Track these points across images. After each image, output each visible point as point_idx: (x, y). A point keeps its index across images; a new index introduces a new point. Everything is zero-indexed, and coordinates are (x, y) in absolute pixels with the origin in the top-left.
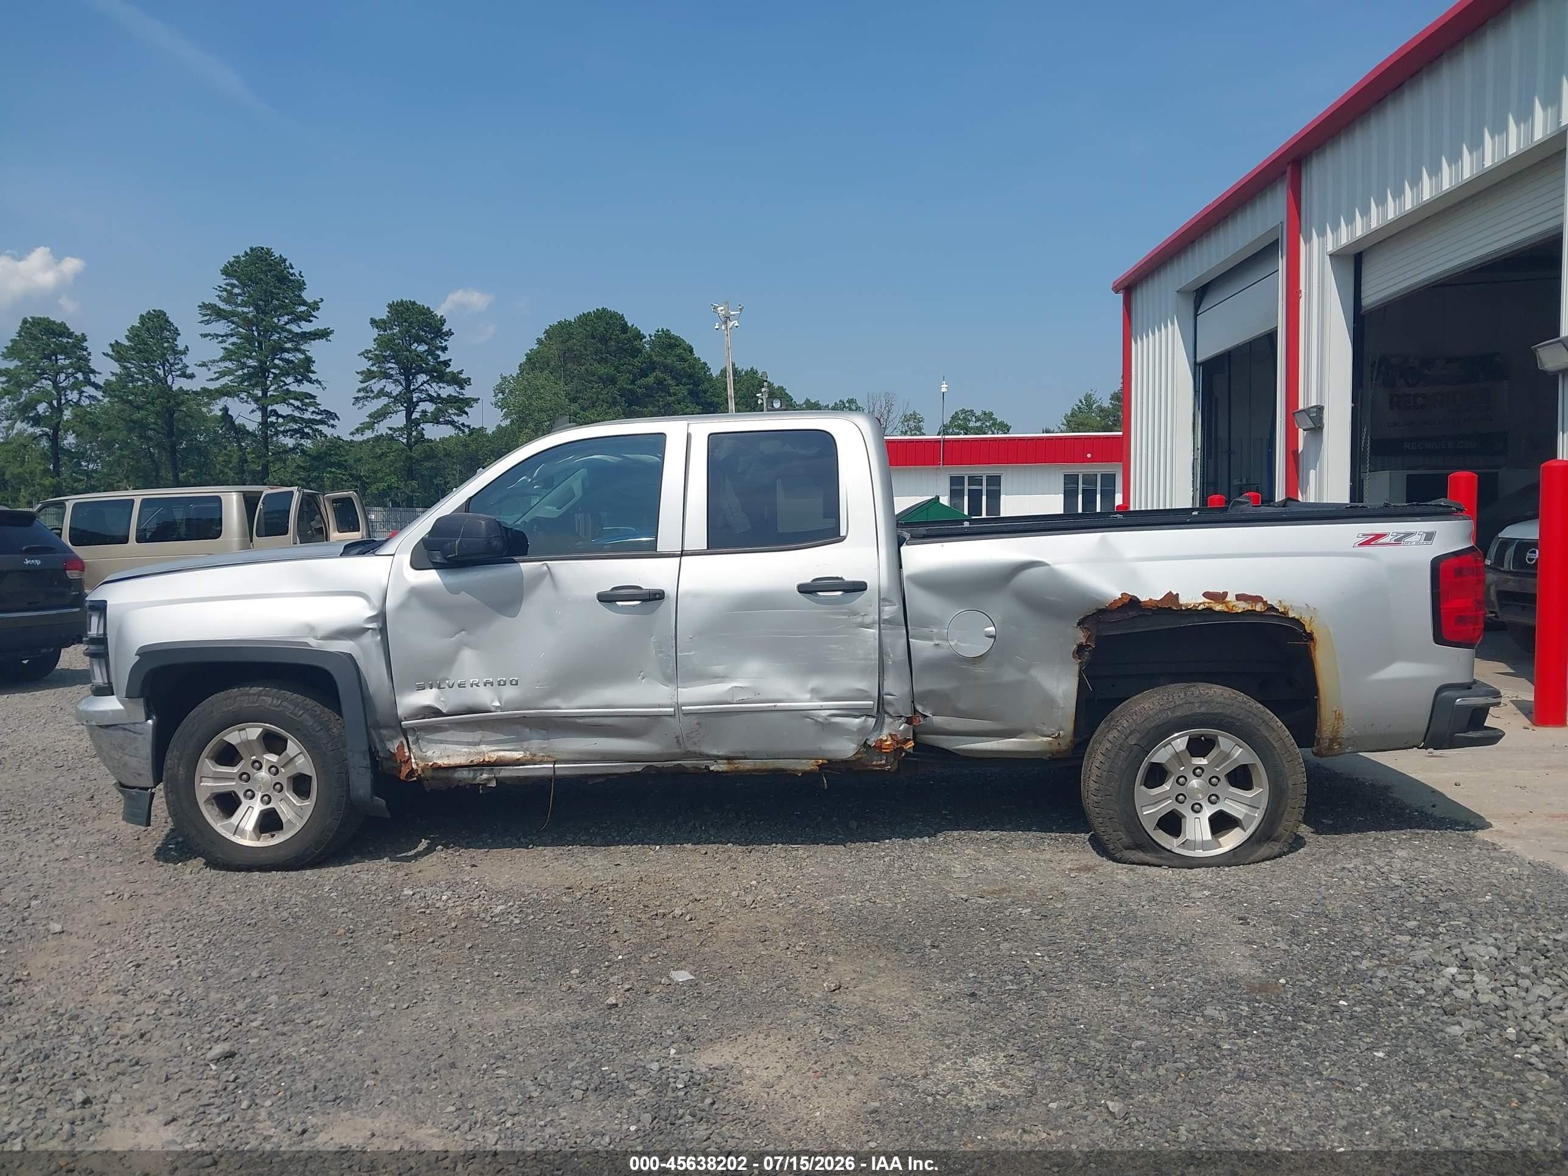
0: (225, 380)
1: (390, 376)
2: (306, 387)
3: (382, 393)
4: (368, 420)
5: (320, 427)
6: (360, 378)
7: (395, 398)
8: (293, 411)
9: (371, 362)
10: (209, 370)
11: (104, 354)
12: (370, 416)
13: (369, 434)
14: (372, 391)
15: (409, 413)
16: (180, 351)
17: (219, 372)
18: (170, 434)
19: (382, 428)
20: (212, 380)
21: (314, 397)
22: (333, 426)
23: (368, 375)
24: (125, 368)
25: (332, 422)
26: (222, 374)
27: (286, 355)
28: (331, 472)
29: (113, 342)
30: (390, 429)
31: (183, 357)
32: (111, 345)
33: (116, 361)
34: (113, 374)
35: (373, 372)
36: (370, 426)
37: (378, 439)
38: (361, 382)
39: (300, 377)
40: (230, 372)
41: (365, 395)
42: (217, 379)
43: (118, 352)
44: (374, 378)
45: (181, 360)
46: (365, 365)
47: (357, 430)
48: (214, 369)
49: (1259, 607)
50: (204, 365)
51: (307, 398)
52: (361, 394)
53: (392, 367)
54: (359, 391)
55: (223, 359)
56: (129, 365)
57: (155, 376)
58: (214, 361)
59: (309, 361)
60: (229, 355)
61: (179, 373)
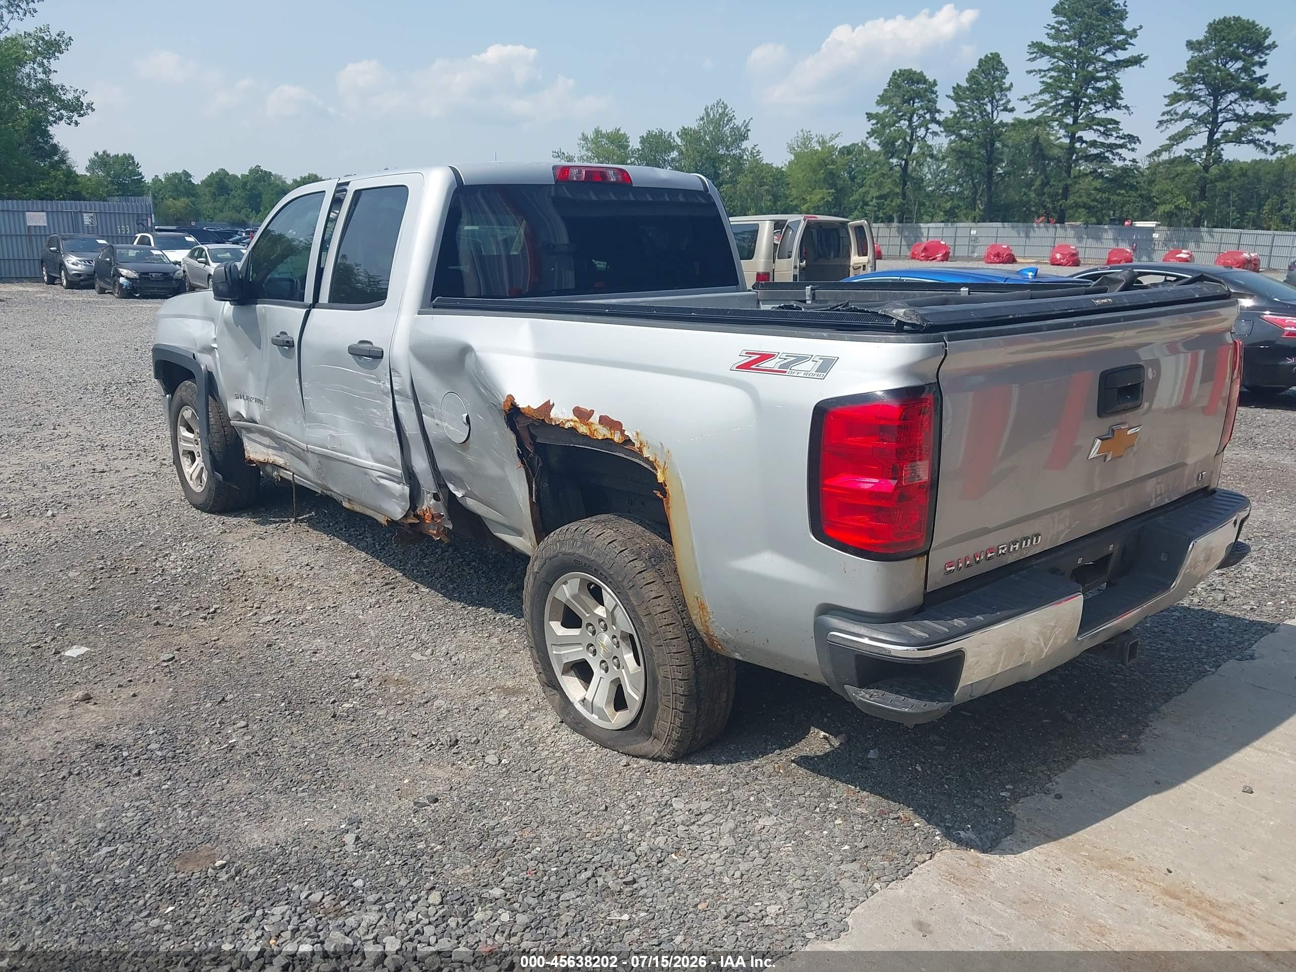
0: (1039, 112)
1: (1198, 98)
2: (1113, 114)
3: (1186, 115)
4: (1168, 142)
5: (1119, 151)
6: (1167, 101)
7: (1199, 119)
8: (1099, 137)
9: (1180, 86)
10: (1029, 103)
11: (947, 96)
12: (1170, 139)
13: (1165, 156)
14: (1177, 114)
15: (1212, 134)
16: (1006, 88)
17: (1035, 105)
18: (989, 162)
19: (1179, 151)
20: (1028, 112)
21: (1117, 123)
22: (1133, 150)
23: (1175, 98)
24: (961, 106)
25: (1133, 145)
26: (1039, 106)
27: (1099, 85)
28: (1119, 194)
29: (955, 85)
30: (1187, 150)
31: (1008, 93)
32: (953, 88)
33: (955, 100)
34: (952, 112)
35: (1180, 95)
36: (1167, 148)
37: (1172, 162)
38: (1167, 105)
39: (1108, 105)
40: (1045, 103)
41: (1170, 117)
42: (1034, 110)
43: (958, 94)
44: (1179, 101)
45: (1006, 96)
46: (1175, 88)
47: (1155, 152)
48: (1035, 101)
49: (617, 438)
50: (1025, 99)
51: (1110, 124)
52: (1165, 118)
53: (1200, 89)
54: (1163, 114)
55: (1041, 92)
56: (964, 104)
57: (983, 112)
58: (1035, 95)
59: (1116, 88)
60: (1047, 88)
61: (1002, 108)
